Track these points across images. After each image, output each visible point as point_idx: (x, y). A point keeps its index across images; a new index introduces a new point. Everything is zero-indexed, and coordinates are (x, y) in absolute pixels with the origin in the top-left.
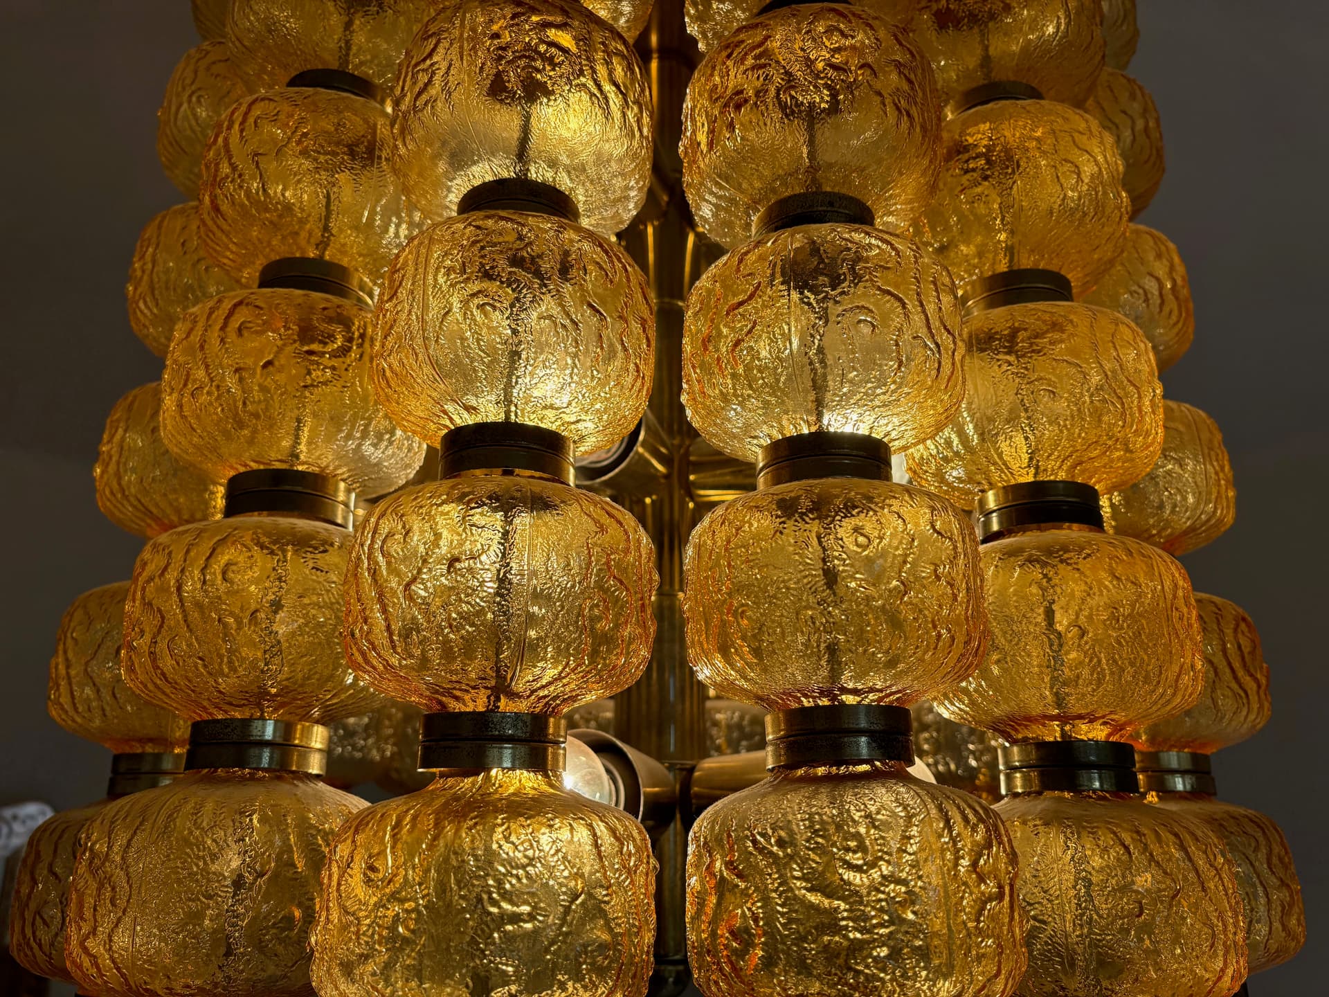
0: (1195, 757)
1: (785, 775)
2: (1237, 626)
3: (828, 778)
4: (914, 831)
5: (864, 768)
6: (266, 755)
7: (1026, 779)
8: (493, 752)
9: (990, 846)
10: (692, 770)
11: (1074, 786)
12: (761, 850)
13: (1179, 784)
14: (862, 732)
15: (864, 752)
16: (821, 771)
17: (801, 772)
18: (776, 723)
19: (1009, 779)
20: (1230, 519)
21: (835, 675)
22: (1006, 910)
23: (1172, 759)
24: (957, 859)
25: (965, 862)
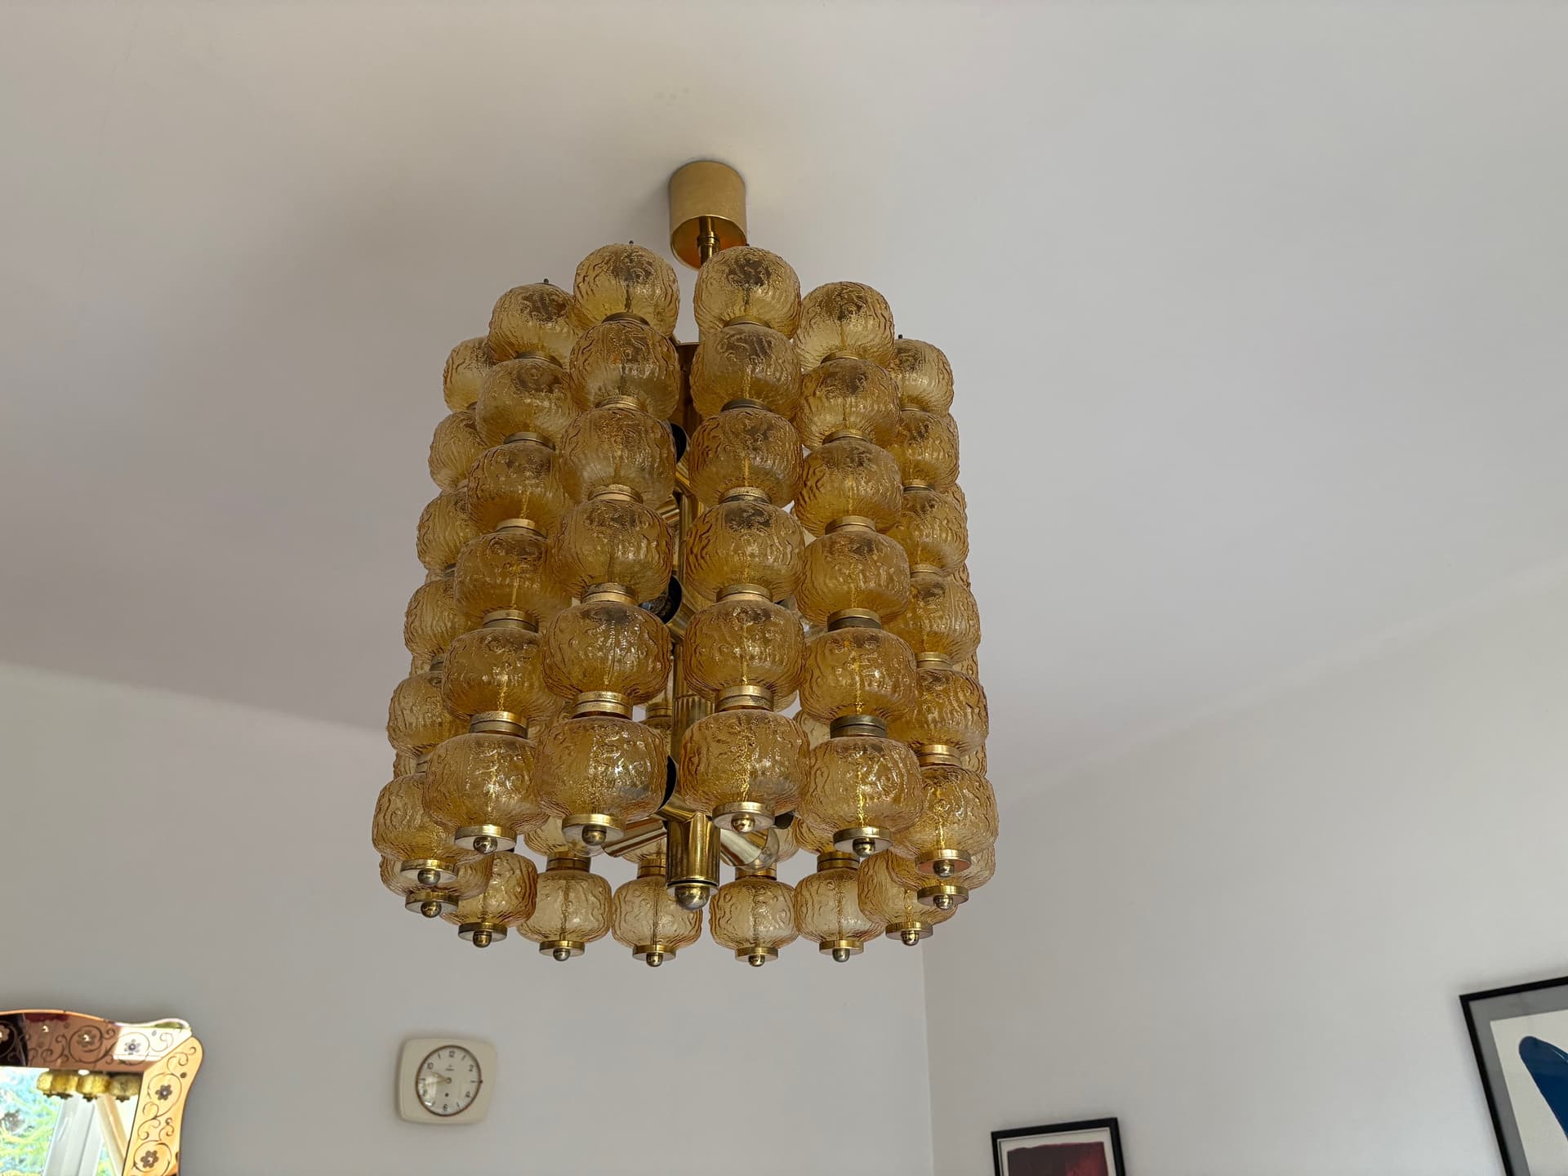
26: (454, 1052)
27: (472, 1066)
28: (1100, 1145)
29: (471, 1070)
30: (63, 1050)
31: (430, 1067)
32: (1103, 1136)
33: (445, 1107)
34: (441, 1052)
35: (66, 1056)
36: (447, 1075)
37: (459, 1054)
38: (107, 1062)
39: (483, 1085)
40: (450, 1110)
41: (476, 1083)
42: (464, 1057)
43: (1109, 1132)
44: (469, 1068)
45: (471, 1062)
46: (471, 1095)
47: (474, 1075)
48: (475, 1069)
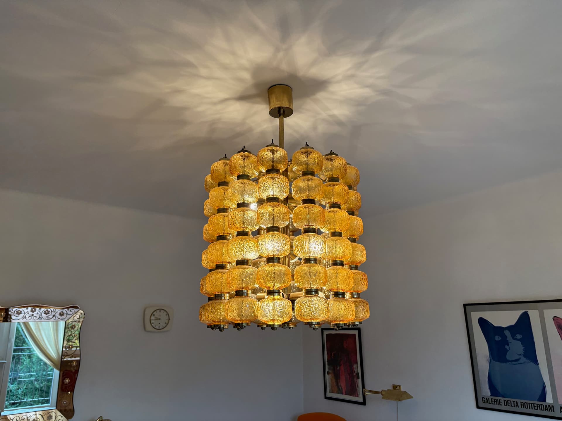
0: (358, 293)
1: (305, 296)
2: (363, 276)
3: (310, 296)
4: (318, 301)
5: (313, 295)
6: (245, 294)
7: (333, 296)
8: (275, 294)
9: (325, 303)
10: (289, 295)
11: (338, 297)
12: (303, 303)
13: (355, 296)
14: (313, 291)
15: (314, 294)
16: (309, 295)
17: (307, 296)
18: (304, 290)
19: (331, 296)
20: (365, 259)
21: (311, 286)
22: (327, 309)
23: (355, 293)
24: (322, 304)
25: (323, 304)
26: (160, 311)
27: (166, 315)
28: (355, 335)
29: (166, 316)
30: (40, 316)
31: (154, 315)
32: (356, 332)
33: (159, 327)
34: (157, 311)
35: (41, 318)
36: (159, 317)
37: (162, 311)
38: (54, 319)
39: (170, 320)
40: (161, 328)
41: (168, 320)
42: (164, 312)
43: (358, 331)
44: (165, 315)
45: (166, 313)
46: (167, 323)
47: (167, 317)
48: (167, 315)
